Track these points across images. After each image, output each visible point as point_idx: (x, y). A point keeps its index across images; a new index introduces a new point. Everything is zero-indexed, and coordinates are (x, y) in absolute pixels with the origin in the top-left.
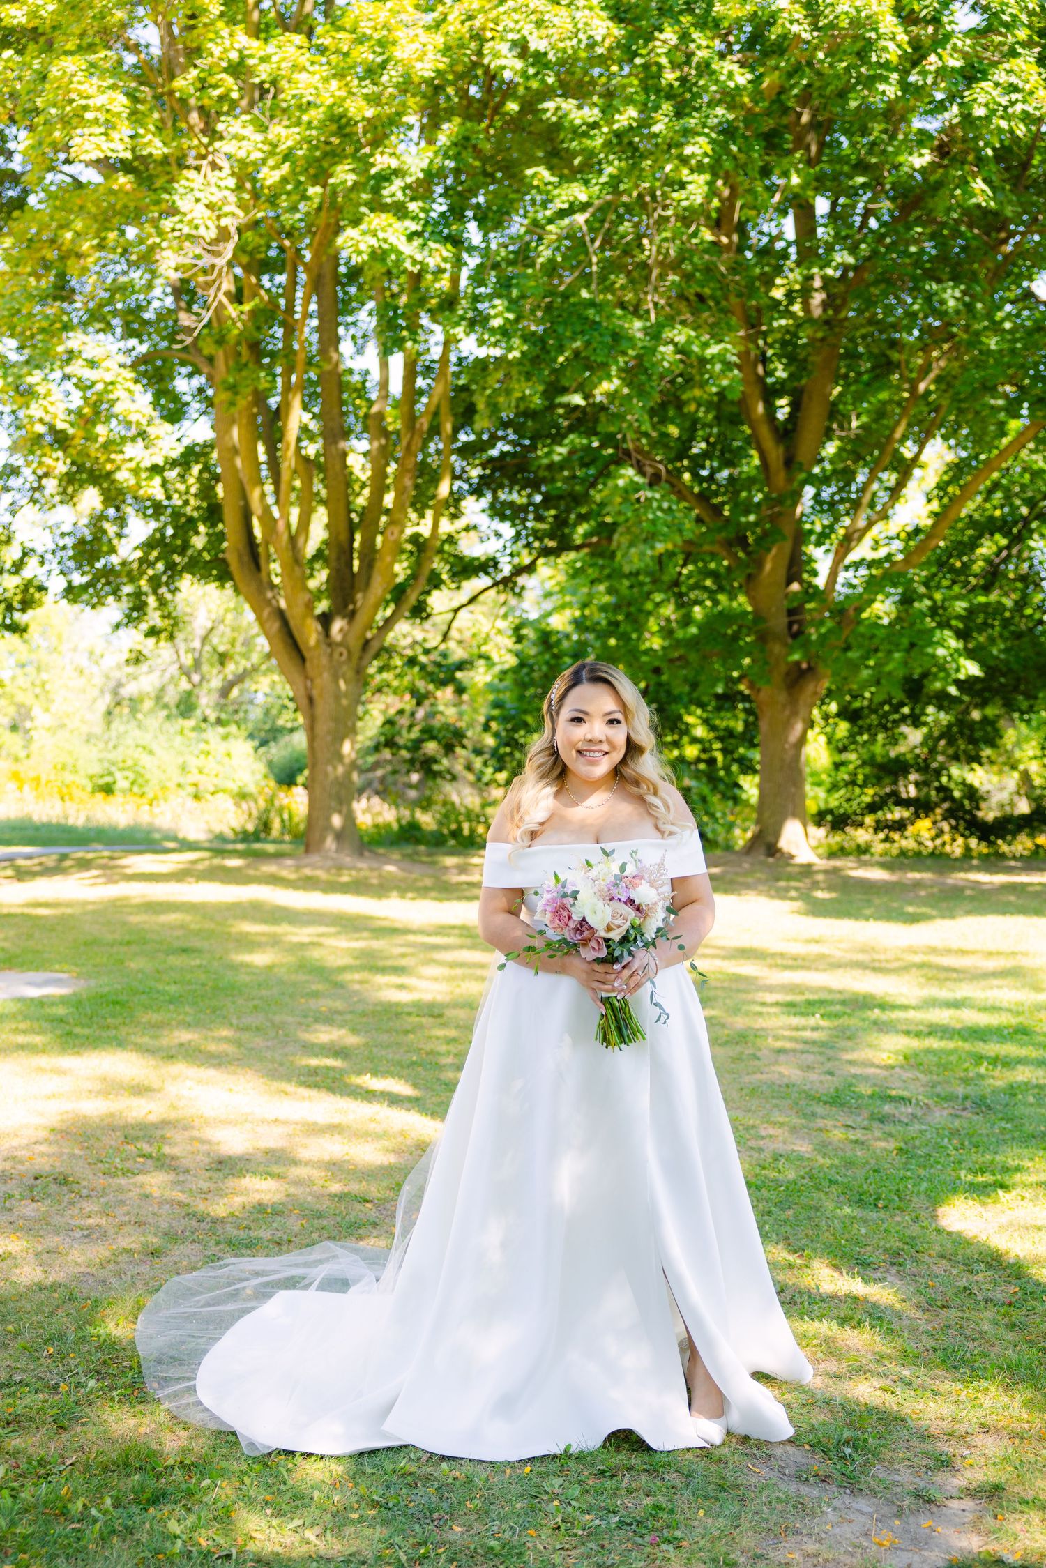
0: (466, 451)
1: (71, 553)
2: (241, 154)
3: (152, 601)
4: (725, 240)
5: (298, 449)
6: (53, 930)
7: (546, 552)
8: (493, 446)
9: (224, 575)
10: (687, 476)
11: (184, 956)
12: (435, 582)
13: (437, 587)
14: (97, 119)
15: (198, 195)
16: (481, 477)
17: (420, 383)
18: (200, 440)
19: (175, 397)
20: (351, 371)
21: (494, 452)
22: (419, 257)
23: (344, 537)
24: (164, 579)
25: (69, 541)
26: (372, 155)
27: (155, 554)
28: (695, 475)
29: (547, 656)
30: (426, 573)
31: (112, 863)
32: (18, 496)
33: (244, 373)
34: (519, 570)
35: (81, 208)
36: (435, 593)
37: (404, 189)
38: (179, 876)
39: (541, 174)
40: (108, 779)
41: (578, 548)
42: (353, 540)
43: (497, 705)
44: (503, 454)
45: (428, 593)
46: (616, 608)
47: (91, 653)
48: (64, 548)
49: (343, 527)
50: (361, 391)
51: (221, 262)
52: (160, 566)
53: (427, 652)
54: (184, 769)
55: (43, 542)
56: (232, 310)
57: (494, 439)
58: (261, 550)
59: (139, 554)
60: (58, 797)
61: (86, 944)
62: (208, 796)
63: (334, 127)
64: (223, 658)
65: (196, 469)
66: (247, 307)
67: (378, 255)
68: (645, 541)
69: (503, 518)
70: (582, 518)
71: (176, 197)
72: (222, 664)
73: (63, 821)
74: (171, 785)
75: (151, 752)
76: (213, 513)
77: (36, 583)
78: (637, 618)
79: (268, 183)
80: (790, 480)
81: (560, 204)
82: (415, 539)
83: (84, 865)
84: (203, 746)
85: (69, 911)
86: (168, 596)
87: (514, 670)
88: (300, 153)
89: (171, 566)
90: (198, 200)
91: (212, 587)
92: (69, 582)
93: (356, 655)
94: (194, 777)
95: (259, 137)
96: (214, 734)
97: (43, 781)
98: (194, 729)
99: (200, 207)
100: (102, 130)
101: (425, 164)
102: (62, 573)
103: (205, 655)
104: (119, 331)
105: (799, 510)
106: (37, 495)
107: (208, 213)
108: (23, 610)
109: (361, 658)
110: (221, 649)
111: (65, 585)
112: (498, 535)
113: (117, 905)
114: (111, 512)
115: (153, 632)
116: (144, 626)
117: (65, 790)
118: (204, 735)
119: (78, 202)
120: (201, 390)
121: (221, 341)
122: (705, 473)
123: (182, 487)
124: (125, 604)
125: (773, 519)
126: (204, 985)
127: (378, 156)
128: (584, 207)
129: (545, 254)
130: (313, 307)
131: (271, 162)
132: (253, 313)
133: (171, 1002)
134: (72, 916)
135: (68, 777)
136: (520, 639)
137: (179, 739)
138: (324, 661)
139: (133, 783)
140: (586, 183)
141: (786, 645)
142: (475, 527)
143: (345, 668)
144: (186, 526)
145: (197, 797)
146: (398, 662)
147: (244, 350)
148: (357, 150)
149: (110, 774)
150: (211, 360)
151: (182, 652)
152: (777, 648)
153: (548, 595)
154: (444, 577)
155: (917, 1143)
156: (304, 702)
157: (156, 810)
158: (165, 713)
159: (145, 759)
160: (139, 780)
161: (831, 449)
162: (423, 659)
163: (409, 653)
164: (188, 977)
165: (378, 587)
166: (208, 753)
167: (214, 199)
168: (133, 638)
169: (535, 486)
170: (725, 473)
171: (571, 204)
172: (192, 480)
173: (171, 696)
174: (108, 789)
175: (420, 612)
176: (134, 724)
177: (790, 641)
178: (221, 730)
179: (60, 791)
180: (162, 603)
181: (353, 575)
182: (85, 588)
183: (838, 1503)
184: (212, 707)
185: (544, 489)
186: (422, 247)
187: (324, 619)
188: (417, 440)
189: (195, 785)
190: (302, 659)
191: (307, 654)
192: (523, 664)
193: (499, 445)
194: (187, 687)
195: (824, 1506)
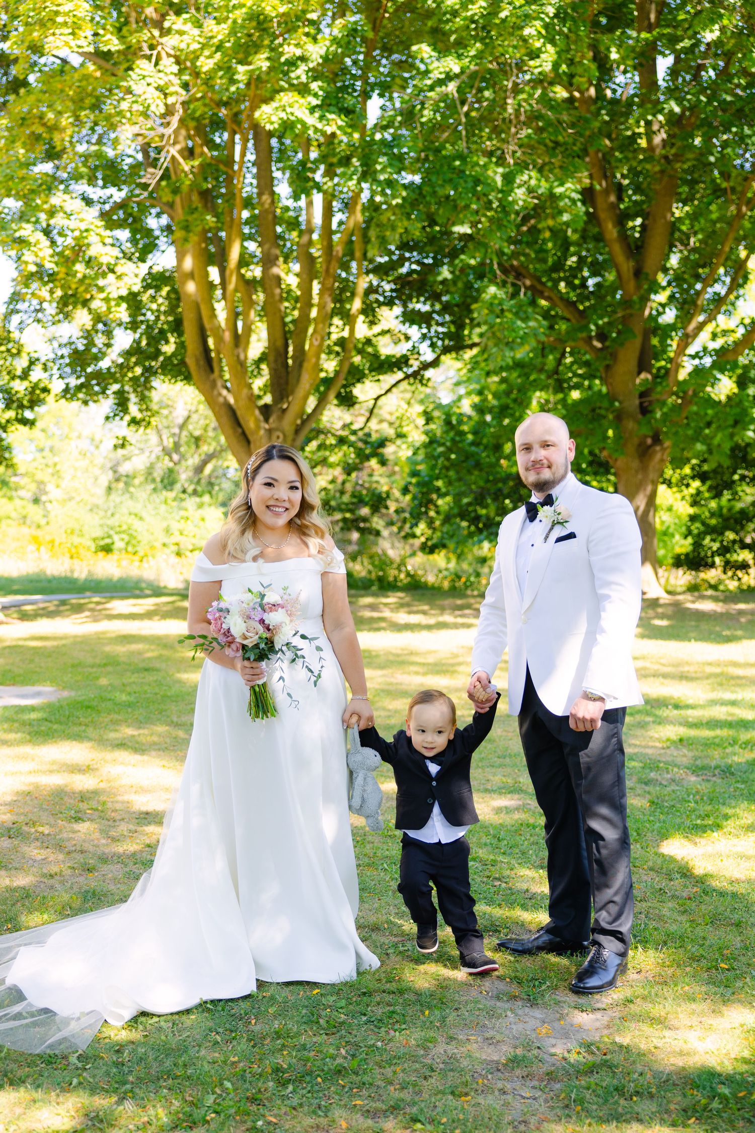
0: (381, 270)
1: (67, 361)
2: (183, 46)
3: (133, 398)
4: (577, 94)
5: (240, 274)
6: (50, 656)
7: (446, 350)
8: (402, 265)
9: (188, 378)
10: (562, 285)
11: (146, 673)
12: (356, 375)
13: (359, 381)
14: (66, 23)
15: (149, 80)
16: (392, 291)
17: (338, 217)
18: (168, 267)
19: (149, 232)
20: (285, 209)
21: (404, 270)
22: (319, 126)
23: (280, 343)
24: (142, 379)
25: (66, 351)
26: (281, 45)
27: (133, 359)
28: (570, 284)
29: (452, 434)
30: (346, 369)
31: (100, 606)
32: (25, 317)
33: (195, 216)
34: (426, 366)
35: (62, 91)
36: (359, 385)
37: (307, 72)
38: (149, 615)
39: (424, 50)
40: (108, 541)
41: (472, 346)
42: (287, 346)
43: (414, 474)
44: (411, 272)
45: (353, 384)
46: (508, 393)
47: (93, 440)
48: (62, 357)
49: (279, 334)
50: (294, 224)
51: (169, 131)
52: (138, 371)
53: (354, 433)
54: (167, 531)
55: (45, 352)
56: (186, 166)
57: (402, 260)
58: (213, 355)
59: (121, 360)
60: (68, 555)
61: (73, 666)
62: (188, 553)
63: (254, 24)
64: (197, 440)
65: (165, 290)
66: (196, 163)
67: (287, 126)
68: (507, 344)
69: (412, 322)
71: (131, 83)
72: (197, 447)
73: (69, 574)
74: (158, 545)
75: (141, 519)
76: (177, 326)
77: (42, 385)
78: (523, 402)
79: (204, 69)
80: (639, 287)
81: (436, 75)
82: (341, 342)
83: (78, 609)
84: (183, 513)
85: (64, 642)
86: (146, 393)
87: (426, 446)
88: (228, 45)
89: (147, 369)
90: (149, 85)
91: (180, 384)
92: (67, 384)
93: (291, 436)
94: (177, 538)
95: (196, 32)
96: (191, 503)
97: (57, 543)
98: (175, 499)
99: (151, 89)
100: (70, 31)
101: (323, 52)
102: (61, 377)
103: (184, 439)
104: (100, 183)
105: (647, 313)
106: (40, 315)
107: (157, 93)
108: (31, 408)
109: (294, 440)
110: (197, 433)
111: (64, 386)
112: (408, 338)
113: (99, 639)
114: (100, 326)
115: (134, 422)
116: (127, 418)
117: (74, 550)
118: (183, 504)
119: (59, 86)
120: (167, 228)
121: (176, 191)
122: (577, 282)
123: (153, 307)
124: (112, 401)
125: (625, 320)
126: (156, 694)
127: (286, 47)
128: (457, 76)
129: (427, 114)
130: (251, 157)
131: (207, 53)
132: (201, 165)
133: (129, 706)
134: (64, 645)
135: (76, 540)
136: (429, 421)
137: (163, 507)
138: (264, 441)
139: (128, 543)
140: (459, 57)
141: (638, 422)
142: (388, 331)
144: (156, 338)
145: (178, 554)
146: (332, 441)
147: (195, 197)
148: (272, 42)
149: (109, 536)
150: (171, 205)
151: (164, 437)
152: (630, 425)
153: (458, 384)
154: (367, 372)
157: (145, 565)
158: (153, 486)
159: (137, 525)
160: (131, 541)
161: (674, 261)
162: (353, 438)
163: (340, 433)
164: (146, 688)
165: (306, 381)
166: (187, 518)
167: (162, 83)
168: (121, 427)
169: (435, 297)
170: (595, 280)
171: (447, 74)
172: (160, 300)
173: (158, 474)
174: (107, 549)
175: (348, 401)
176: (127, 496)
177: (640, 416)
178: (198, 499)
179: (70, 551)
180: (143, 399)
181: (288, 373)
182: (79, 388)
183: (520, 1012)
184: (191, 481)
185: (444, 299)
186: (322, 118)
187: (266, 410)
188: (334, 264)
189: (177, 544)
190: (248, 442)
191: (251, 438)
192: (432, 442)
193: (407, 264)
194: (171, 465)
195: (509, 1013)
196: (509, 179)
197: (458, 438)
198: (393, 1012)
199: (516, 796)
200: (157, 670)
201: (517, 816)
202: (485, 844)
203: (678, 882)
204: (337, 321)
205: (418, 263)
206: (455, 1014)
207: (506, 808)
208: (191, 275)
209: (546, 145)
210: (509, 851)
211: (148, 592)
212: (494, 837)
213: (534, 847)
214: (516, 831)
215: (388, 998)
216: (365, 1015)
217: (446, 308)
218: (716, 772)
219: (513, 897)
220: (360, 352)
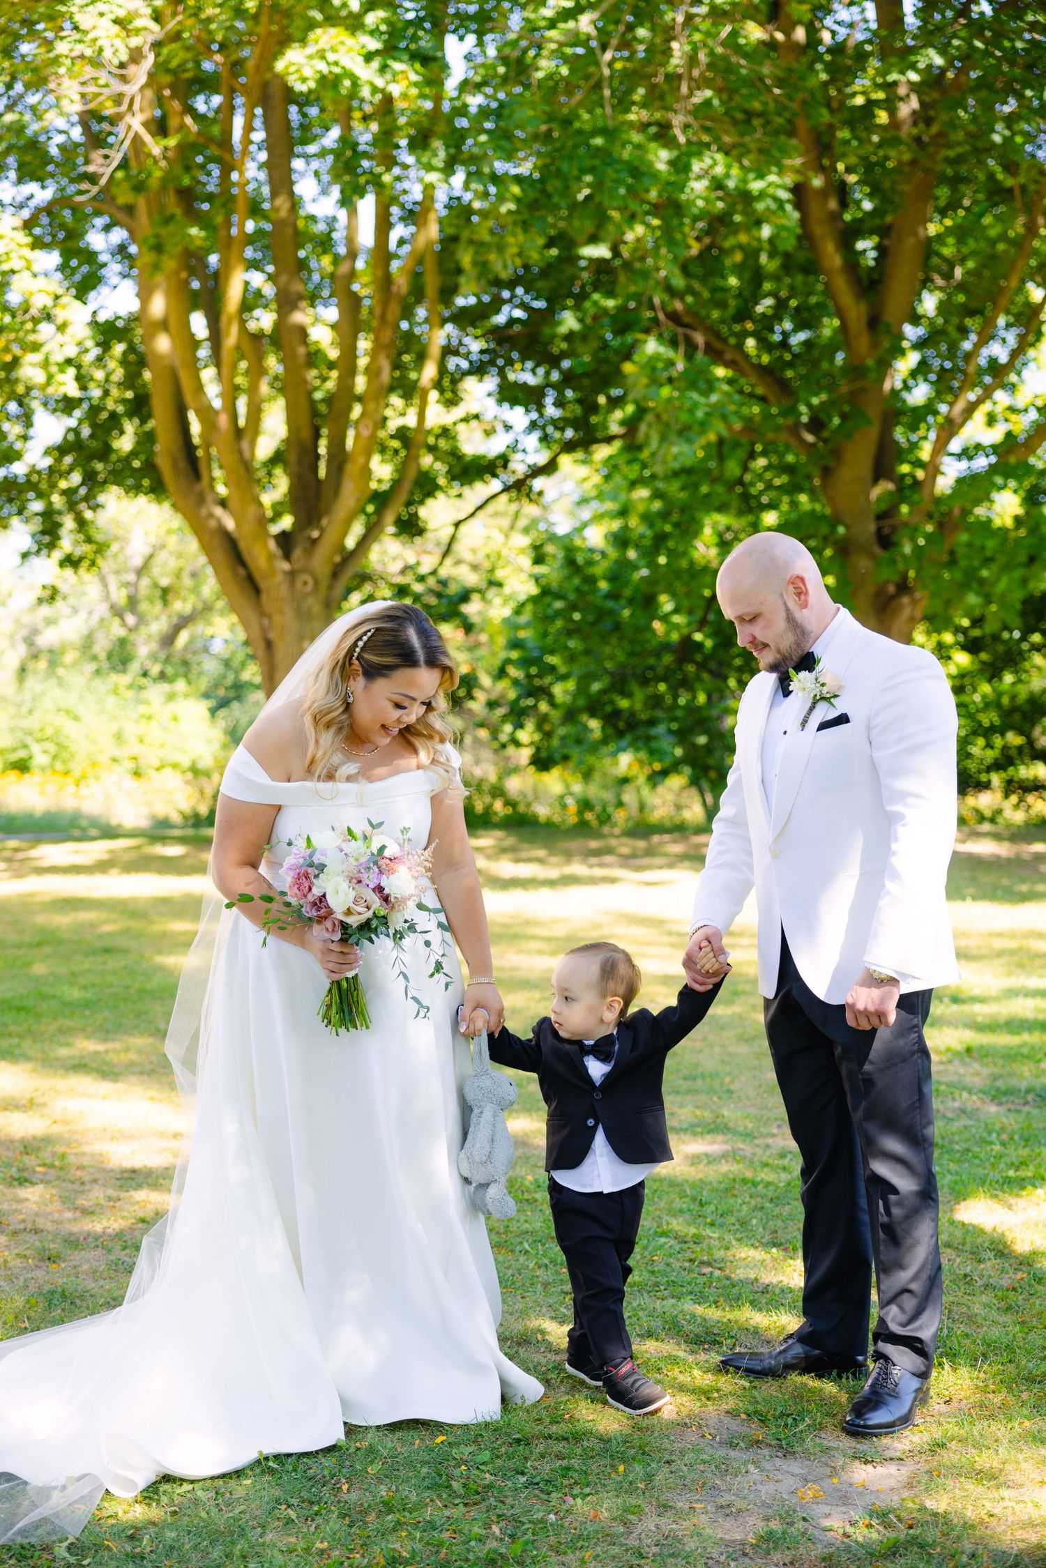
0: (465, 318)
3: (69, 523)
4: (780, 36)
5: (243, 323)
7: (569, 447)
8: (498, 311)
9: (158, 490)
10: (750, 343)
11: (107, 956)
12: (426, 487)
13: (429, 495)
16: (482, 352)
17: (399, 231)
18: (123, 312)
19: (90, 256)
20: (312, 218)
21: (500, 319)
22: (380, 83)
23: (306, 433)
24: (83, 492)
27: (68, 460)
28: (762, 342)
29: (576, 580)
30: (412, 474)
31: (20, 855)
33: (172, 228)
34: (536, 472)
36: (430, 502)
38: (102, 867)
40: (22, 754)
41: (609, 440)
42: (317, 436)
43: (515, 644)
44: (512, 321)
45: (421, 502)
46: (664, 515)
49: (304, 419)
50: (325, 243)
51: (133, 88)
52: (76, 478)
53: (421, 579)
54: (119, 737)
56: (155, 147)
57: (498, 302)
58: (200, 453)
59: (48, 462)
62: (153, 773)
64: (165, 594)
65: (119, 348)
66: (172, 142)
67: (329, 82)
68: (680, 432)
69: (514, 402)
70: (615, 403)
71: (73, 9)
72: (165, 603)
74: (104, 760)
75: (76, 718)
76: (140, 407)
78: (689, 529)
80: (876, 344)
82: (402, 434)
84: (143, 709)
86: (88, 515)
87: (534, 600)
89: (90, 479)
90: (102, 15)
91: (143, 501)
93: (325, 582)
94: (133, 748)
96: (156, 692)
98: (130, 687)
99: (106, 23)
103: (144, 590)
104: (13, 175)
105: (887, 386)
107: (117, 28)
109: (331, 588)
110: (165, 582)
112: (508, 428)
113: (25, 905)
114: (13, 407)
115: (70, 562)
116: (57, 555)
118: (145, 694)
120: (122, 249)
121: (139, 187)
122: (774, 339)
123: (99, 375)
124: (36, 525)
125: (853, 397)
126: (127, 987)
129: (546, 66)
130: (258, 136)
132: (181, 147)
133: (87, 1007)
136: (539, 559)
137: (111, 701)
138: (284, 589)
139: (55, 757)
141: (873, 557)
142: (477, 417)
143: (311, 601)
144: (106, 426)
145: (137, 774)
146: (385, 591)
147: (170, 199)
149: (25, 746)
150: (130, 210)
151: (113, 588)
152: (863, 564)
153: (583, 501)
154: (442, 481)
155: (956, 1138)
156: (261, 645)
157: (84, 791)
158: (92, 666)
159: (70, 729)
160: (61, 752)
161: (929, 303)
162: (418, 588)
163: (400, 580)
164: (110, 978)
165: (349, 495)
166: (149, 718)
167: (123, 13)
168: (47, 569)
170: (802, 336)
172: (112, 364)
173: (101, 646)
174: (22, 767)
175: (410, 528)
176: (53, 681)
177: (877, 550)
178: (164, 687)
180: (82, 523)
181: (319, 482)
183: (768, 1466)
184: (154, 657)
185: (566, 364)
186: (383, 68)
187: (285, 540)
188: (394, 309)
189: (135, 759)
190: (257, 590)
191: (262, 584)
192: (546, 592)
193: (506, 309)
194: (121, 632)
195: (751, 1467)
196: (680, 166)
197: (585, 588)
198: (568, 1469)
199: (720, 1138)
200: (125, 951)
201: (725, 1168)
202: (681, 1211)
203: (990, 1266)
204: (396, 400)
205: (524, 306)
206: (666, 1469)
207: (707, 1155)
208: (164, 325)
209: (733, 119)
210: (719, 1221)
211: (93, 832)
212: (694, 1199)
213: (759, 1214)
214: (726, 1191)
215: (559, 1447)
216: (523, 1473)
217: (568, 379)
218: (1030, 1097)
219: (735, 1291)
220: (432, 449)
